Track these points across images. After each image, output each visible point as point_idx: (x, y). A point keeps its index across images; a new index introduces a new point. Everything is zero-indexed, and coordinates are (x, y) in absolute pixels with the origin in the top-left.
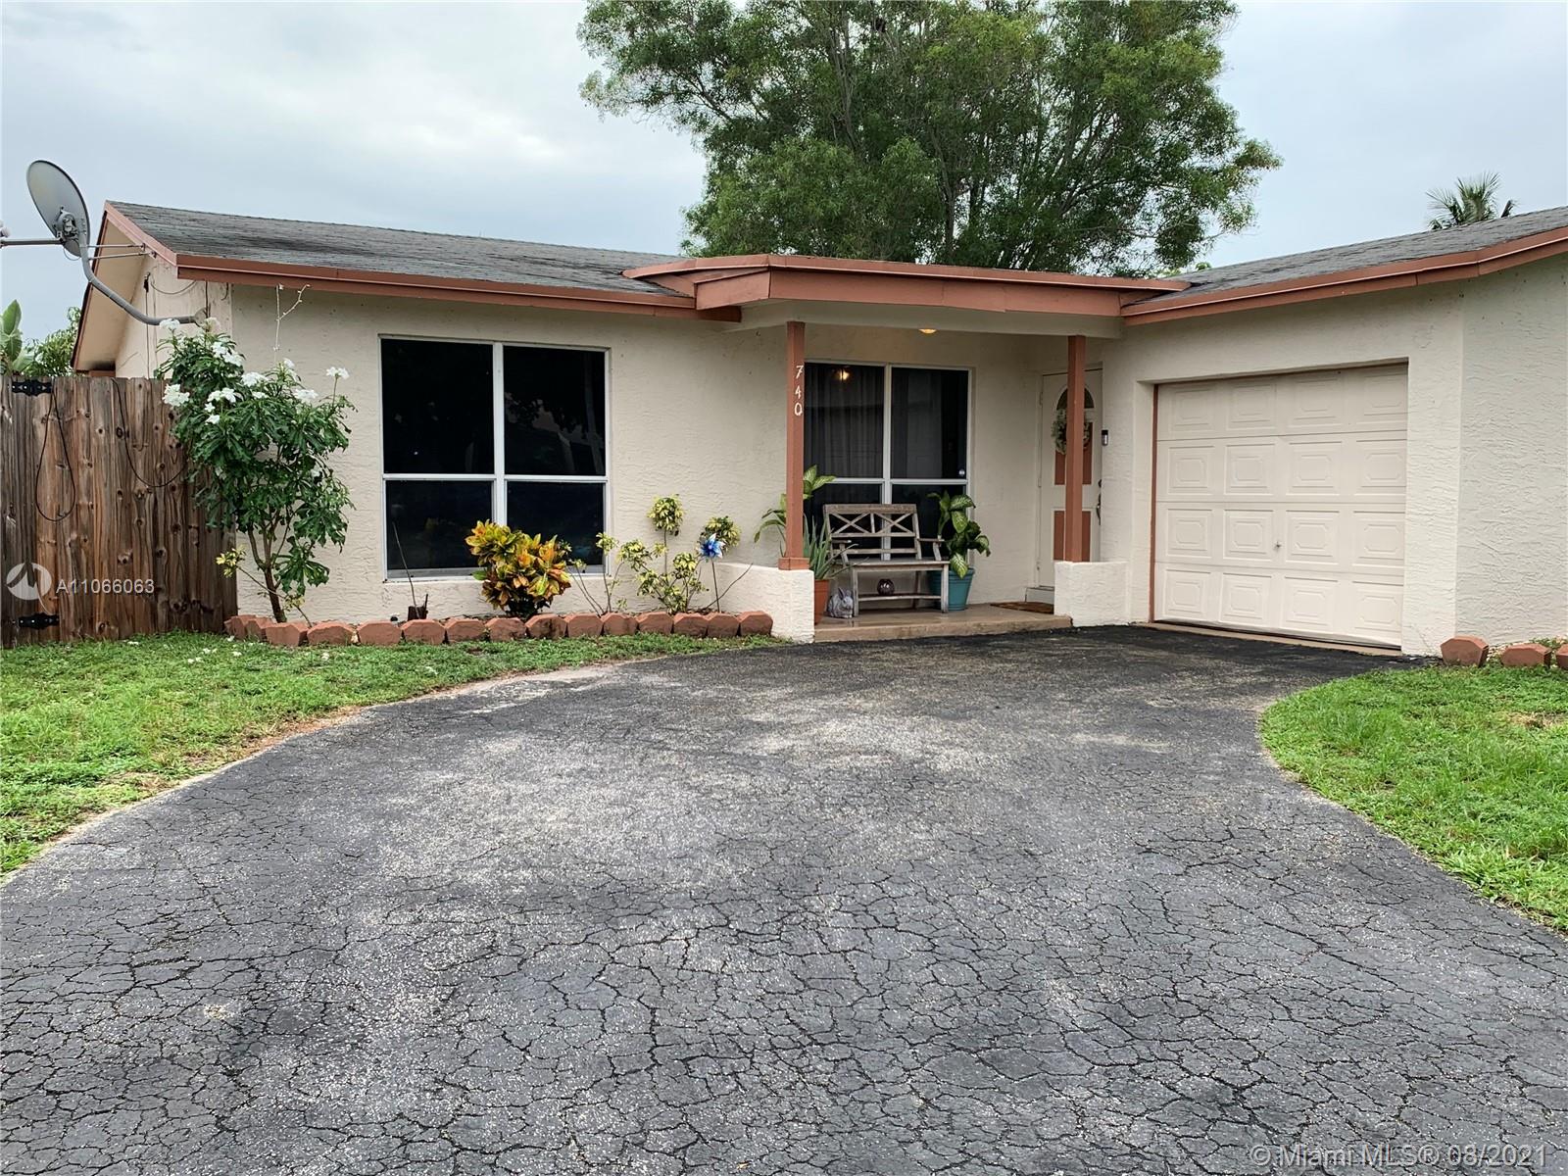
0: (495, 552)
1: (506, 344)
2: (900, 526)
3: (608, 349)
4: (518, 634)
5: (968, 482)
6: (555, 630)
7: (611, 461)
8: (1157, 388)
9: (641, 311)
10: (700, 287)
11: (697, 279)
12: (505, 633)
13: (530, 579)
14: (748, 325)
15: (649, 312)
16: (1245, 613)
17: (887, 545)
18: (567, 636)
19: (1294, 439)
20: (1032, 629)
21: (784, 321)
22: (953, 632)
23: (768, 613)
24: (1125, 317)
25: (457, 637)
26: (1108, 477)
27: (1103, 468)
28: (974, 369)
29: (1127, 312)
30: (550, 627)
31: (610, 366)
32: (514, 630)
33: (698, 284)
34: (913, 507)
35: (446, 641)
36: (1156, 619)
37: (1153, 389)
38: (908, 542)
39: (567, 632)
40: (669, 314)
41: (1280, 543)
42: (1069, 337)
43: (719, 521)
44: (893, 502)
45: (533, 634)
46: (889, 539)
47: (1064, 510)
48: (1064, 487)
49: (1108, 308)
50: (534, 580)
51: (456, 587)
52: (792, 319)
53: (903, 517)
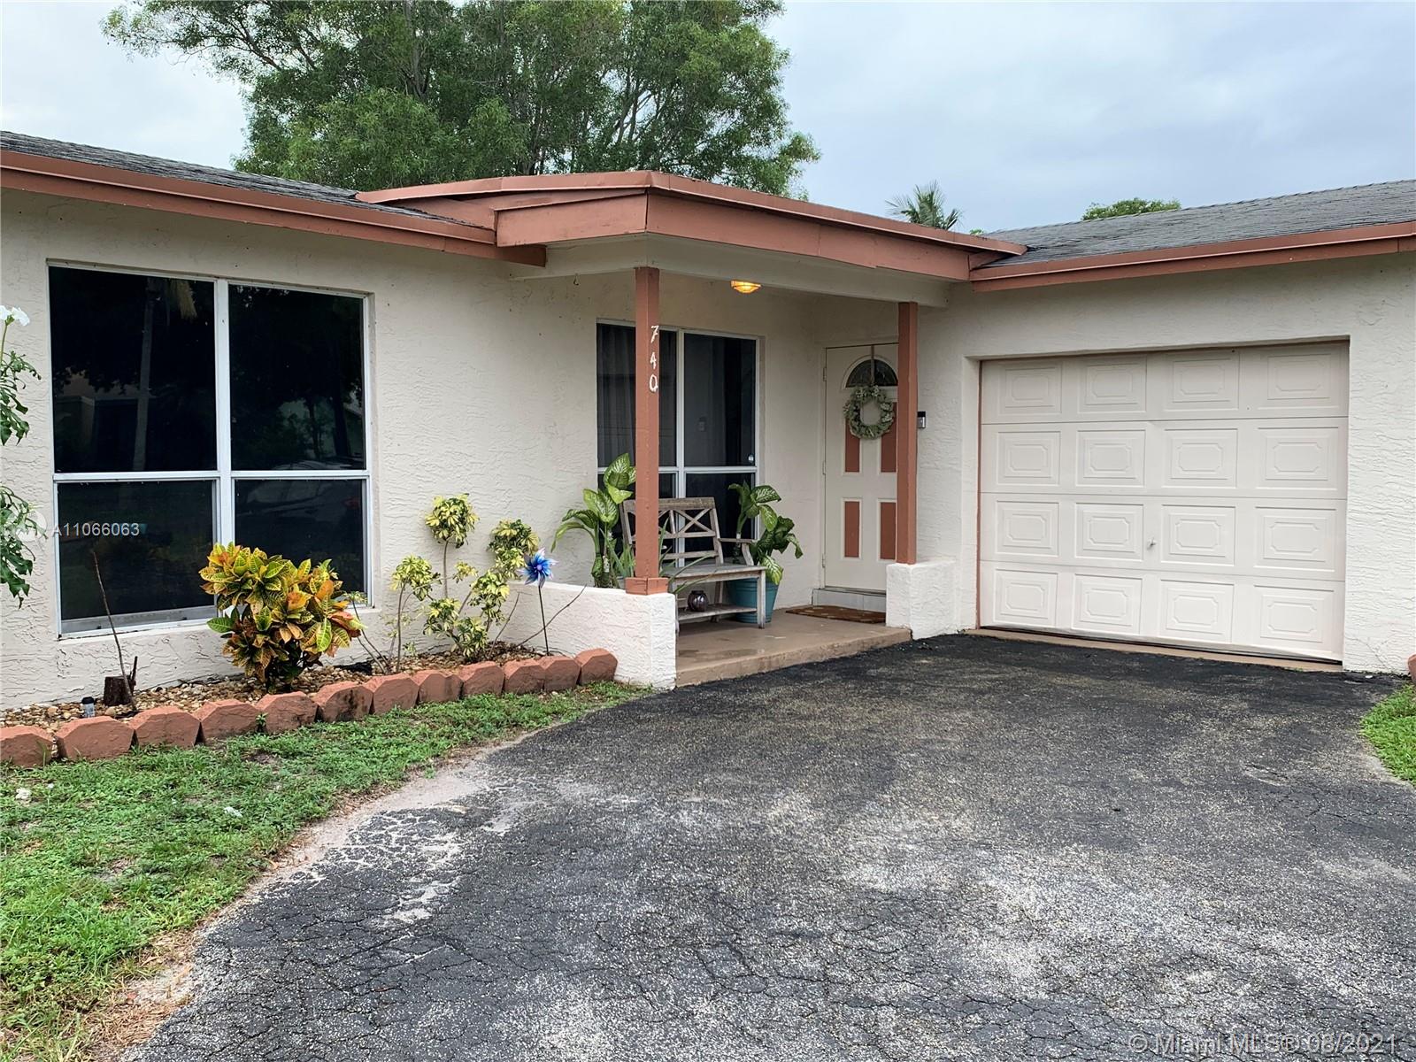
0: (249, 591)
1: (234, 283)
2: (699, 524)
3: (368, 294)
4: (305, 718)
5: (755, 469)
6: (356, 707)
7: (375, 450)
8: (982, 364)
9: (428, 244)
10: (502, 217)
11: (502, 204)
12: (288, 716)
13: (305, 627)
14: (556, 271)
15: (438, 246)
16: (1107, 620)
17: (681, 547)
18: (372, 711)
19: (1170, 425)
20: (879, 646)
21: (629, 265)
22: (810, 658)
23: (609, 650)
24: (973, 282)
25: (216, 732)
26: (926, 465)
27: (919, 454)
28: (762, 338)
29: (978, 276)
30: (351, 701)
31: (371, 318)
32: (299, 711)
33: (499, 212)
34: (711, 501)
35: (200, 739)
36: (982, 625)
37: (979, 363)
38: (707, 544)
39: (372, 705)
40: (461, 250)
41: (1154, 541)
42: (900, 303)
43: (513, 526)
44: (687, 496)
45: (327, 715)
46: (684, 540)
47: (896, 501)
48: (894, 476)
49: (953, 270)
50: (311, 629)
51: (167, 640)
52: (644, 264)
53: (702, 514)
